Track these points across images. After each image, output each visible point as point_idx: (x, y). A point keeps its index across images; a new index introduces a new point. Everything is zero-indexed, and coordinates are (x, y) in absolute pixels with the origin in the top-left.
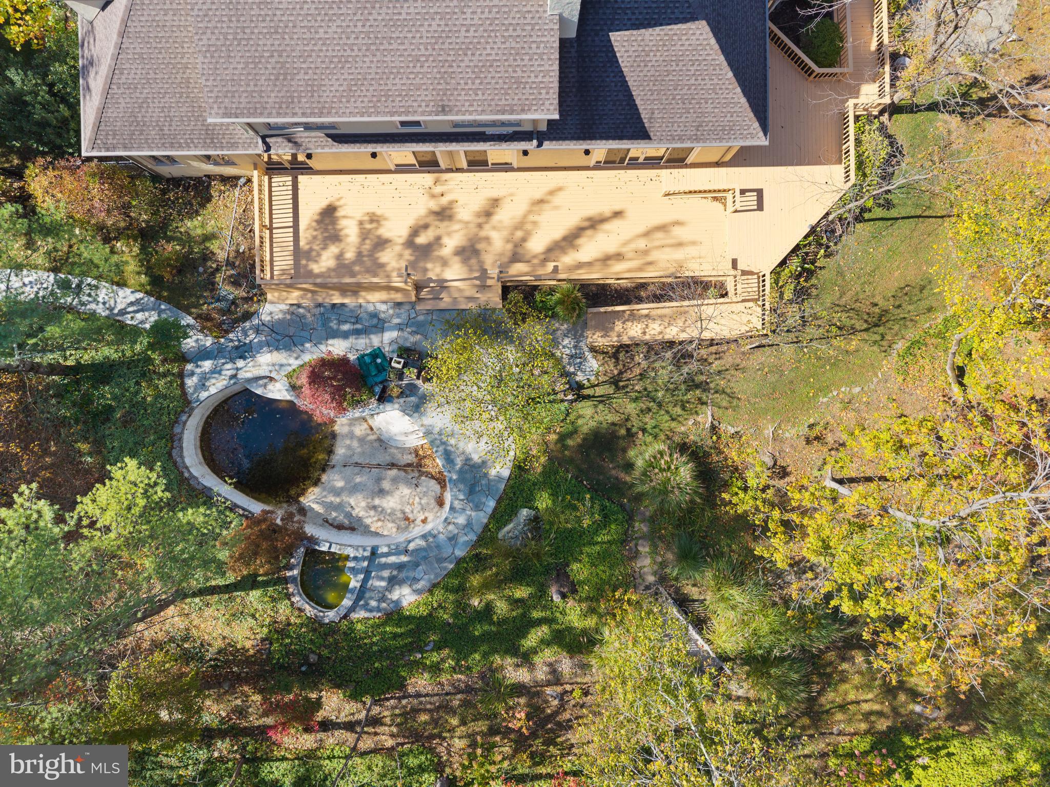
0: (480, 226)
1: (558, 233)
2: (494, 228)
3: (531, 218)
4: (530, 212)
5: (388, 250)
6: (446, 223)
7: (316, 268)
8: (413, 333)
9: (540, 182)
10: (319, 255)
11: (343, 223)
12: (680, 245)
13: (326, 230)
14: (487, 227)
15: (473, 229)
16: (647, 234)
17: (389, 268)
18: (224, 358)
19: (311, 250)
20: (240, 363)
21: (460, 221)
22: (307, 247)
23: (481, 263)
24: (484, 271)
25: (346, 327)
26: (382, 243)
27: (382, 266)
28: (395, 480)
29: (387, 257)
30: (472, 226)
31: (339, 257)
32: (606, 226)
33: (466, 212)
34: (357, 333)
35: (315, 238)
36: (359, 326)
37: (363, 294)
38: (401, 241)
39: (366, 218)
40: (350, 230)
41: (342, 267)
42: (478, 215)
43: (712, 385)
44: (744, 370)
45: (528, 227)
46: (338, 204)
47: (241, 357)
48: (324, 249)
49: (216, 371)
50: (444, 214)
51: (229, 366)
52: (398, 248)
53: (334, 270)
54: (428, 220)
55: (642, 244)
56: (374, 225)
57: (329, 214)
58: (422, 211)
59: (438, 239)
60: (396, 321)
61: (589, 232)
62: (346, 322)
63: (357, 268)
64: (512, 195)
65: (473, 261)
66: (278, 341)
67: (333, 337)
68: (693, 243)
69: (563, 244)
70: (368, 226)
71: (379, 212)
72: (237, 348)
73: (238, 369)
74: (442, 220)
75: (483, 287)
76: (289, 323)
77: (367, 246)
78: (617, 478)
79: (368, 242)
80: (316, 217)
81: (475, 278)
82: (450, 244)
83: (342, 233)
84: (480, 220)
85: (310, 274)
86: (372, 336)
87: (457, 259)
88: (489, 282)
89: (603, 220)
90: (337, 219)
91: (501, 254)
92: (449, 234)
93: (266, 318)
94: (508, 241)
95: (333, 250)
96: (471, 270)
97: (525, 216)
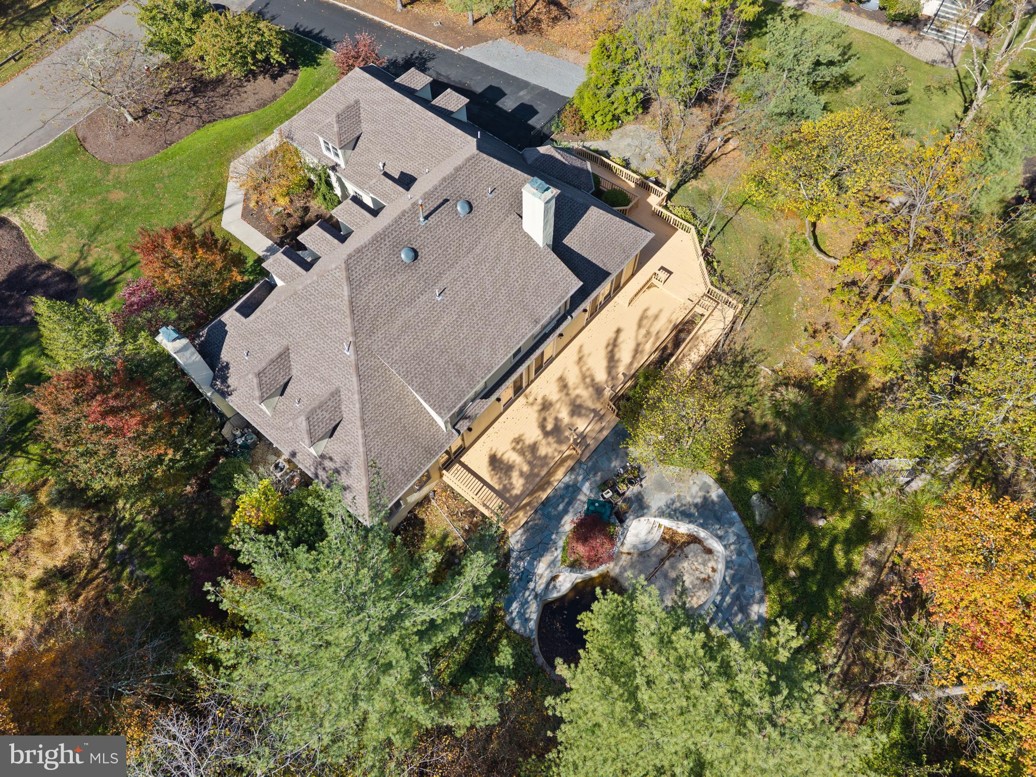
0: (567, 394)
1: (603, 363)
2: (575, 389)
3: (584, 369)
4: (581, 368)
5: (541, 447)
6: (552, 409)
7: (517, 491)
8: (595, 474)
9: (571, 353)
10: (511, 484)
11: (505, 457)
12: (656, 317)
13: (501, 469)
14: (571, 392)
15: (567, 399)
16: (640, 326)
17: (550, 455)
18: (520, 592)
19: (505, 486)
20: (531, 585)
21: (557, 401)
22: (501, 486)
23: (588, 409)
24: (594, 410)
25: (561, 507)
26: (534, 448)
27: (546, 456)
28: (673, 567)
29: (543, 451)
30: (563, 398)
31: (522, 474)
32: (620, 340)
33: (554, 394)
34: (569, 504)
35: (500, 478)
36: (566, 500)
37: (552, 479)
38: (541, 437)
39: (514, 444)
40: (513, 457)
41: (528, 477)
42: (561, 391)
43: (747, 355)
44: (750, 337)
45: (588, 373)
46: (493, 452)
47: (528, 582)
48: (510, 478)
49: (524, 604)
50: (546, 406)
51: (527, 593)
52: (544, 442)
53: (527, 483)
54: (542, 416)
55: (643, 331)
56: (521, 443)
57: (495, 461)
58: (536, 415)
59: (556, 419)
60: (580, 478)
61: (616, 350)
62: (558, 505)
63: (536, 470)
64: (565, 369)
65: (583, 411)
66: (537, 551)
67: (561, 519)
68: (661, 311)
69: (612, 364)
70: (519, 447)
71: (516, 436)
72: (520, 579)
73: (533, 590)
74: (548, 410)
75: (601, 418)
76: (533, 535)
77: (529, 456)
78: (768, 439)
79: (527, 454)
80: (490, 469)
81: (594, 417)
82: (564, 415)
83: (511, 462)
84: (565, 392)
85: (517, 497)
86: (579, 497)
87: (575, 418)
88: (602, 413)
89: (616, 340)
90: (501, 458)
91: (591, 396)
92: (558, 412)
93: (517, 547)
94: (587, 388)
95: (515, 474)
96: (587, 416)
97: (581, 371)
